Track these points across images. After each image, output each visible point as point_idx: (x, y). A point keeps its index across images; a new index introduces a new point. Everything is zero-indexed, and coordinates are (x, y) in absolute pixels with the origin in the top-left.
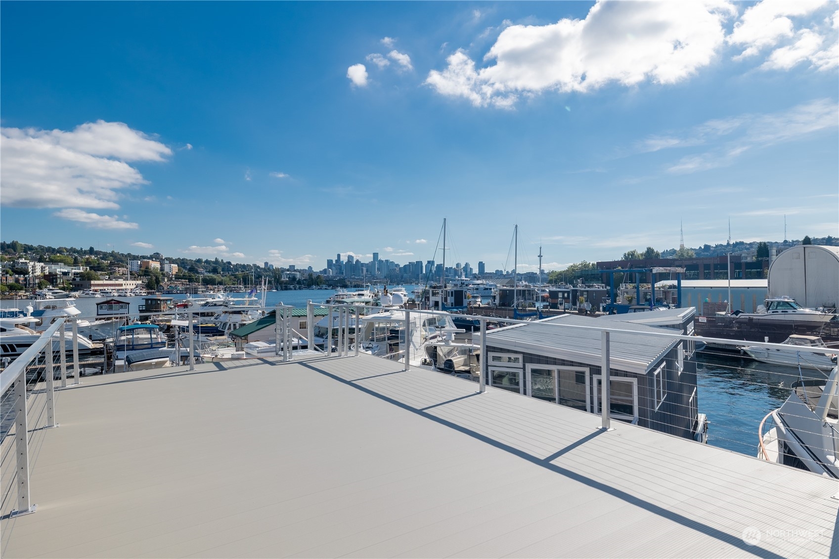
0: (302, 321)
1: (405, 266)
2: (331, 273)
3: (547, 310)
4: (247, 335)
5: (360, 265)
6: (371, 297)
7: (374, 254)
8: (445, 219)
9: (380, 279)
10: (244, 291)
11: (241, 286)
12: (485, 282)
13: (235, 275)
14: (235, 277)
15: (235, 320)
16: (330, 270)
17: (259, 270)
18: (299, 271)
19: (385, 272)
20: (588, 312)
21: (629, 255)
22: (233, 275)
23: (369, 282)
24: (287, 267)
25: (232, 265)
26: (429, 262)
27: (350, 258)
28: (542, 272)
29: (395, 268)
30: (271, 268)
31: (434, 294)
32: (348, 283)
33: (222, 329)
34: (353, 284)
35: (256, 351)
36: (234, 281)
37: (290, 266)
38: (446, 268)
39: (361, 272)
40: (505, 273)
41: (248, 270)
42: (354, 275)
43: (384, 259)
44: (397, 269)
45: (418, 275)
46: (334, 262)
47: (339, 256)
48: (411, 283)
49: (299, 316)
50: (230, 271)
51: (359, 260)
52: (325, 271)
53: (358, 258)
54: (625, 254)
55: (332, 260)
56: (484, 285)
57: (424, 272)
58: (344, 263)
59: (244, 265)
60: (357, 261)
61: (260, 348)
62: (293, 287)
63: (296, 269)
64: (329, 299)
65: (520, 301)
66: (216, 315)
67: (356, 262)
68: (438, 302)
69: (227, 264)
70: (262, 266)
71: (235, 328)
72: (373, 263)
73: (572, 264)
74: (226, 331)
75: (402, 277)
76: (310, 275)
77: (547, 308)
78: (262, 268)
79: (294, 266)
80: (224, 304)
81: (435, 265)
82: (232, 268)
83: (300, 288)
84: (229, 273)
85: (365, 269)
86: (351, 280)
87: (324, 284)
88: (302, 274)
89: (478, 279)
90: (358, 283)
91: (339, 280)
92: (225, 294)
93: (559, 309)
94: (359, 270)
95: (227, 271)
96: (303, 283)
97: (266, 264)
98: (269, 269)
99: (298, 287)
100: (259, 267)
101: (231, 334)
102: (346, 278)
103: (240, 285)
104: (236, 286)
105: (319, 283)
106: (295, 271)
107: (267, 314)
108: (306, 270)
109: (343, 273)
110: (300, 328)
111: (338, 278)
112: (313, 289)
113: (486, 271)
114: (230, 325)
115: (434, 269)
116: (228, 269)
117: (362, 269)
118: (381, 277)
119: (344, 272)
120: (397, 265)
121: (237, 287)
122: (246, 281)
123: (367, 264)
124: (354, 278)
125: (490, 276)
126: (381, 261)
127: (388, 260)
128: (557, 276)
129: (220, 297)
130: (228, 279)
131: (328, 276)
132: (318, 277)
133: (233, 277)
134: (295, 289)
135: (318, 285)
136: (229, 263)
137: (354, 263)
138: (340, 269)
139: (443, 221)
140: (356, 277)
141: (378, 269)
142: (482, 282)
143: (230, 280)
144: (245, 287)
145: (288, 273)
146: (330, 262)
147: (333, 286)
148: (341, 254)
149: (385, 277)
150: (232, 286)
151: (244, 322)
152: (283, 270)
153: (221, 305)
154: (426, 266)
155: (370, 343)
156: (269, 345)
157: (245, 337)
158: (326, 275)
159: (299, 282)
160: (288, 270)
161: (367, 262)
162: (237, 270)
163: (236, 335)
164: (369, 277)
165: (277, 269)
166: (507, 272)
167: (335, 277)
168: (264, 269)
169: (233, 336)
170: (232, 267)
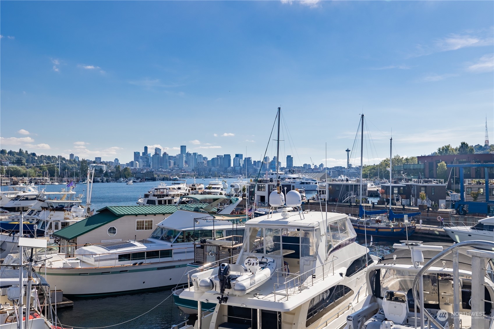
0: (139, 220)
1: (213, 159)
2: (138, 165)
3: (384, 206)
4: (76, 237)
5: (167, 158)
6: (188, 190)
7: (182, 147)
8: (279, 108)
9: (188, 172)
10: (50, 183)
11: (47, 178)
12: (301, 176)
13: (40, 167)
14: (40, 169)
15: (57, 219)
16: (137, 162)
17: (64, 162)
18: (106, 164)
19: (193, 165)
20: (430, 209)
21: (443, 149)
22: (38, 167)
23: (176, 175)
24: (93, 160)
25: (36, 156)
26: (237, 156)
27: (157, 150)
28: (349, 166)
29: (203, 161)
30: (77, 160)
31: (259, 188)
32: (155, 176)
33: (41, 228)
34: (161, 176)
35: (93, 260)
36: (39, 173)
37: (96, 158)
38: (254, 162)
39: (168, 164)
40: (312, 167)
41: (53, 162)
42: (161, 168)
43: (191, 152)
44: (205, 162)
45: (226, 169)
46: (141, 155)
47: (146, 148)
48: (219, 176)
49: (136, 215)
50: (35, 162)
51: (167, 153)
52: (132, 163)
53: (165, 151)
54: (440, 149)
55: (139, 153)
56: (300, 179)
57: (232, 165)
58: (151, 156)
59: (49, 157)
60: (165, 154)
61: (97, 256)
62: (101, 179)
63: (102, 161)
64: (148, 193)
65: (352, 196)
66: (30, 210)
67: (163, 155)
68: (264, 197)
69: (31, 156)
70: (68, 158)
71: (56, 227)
72: (180, 156)
73: (385, 159)
74: (46, 230)
75: (210, 170)
76: (117, 168)
77: (384, 204)
78: (67, 160)
79: (100, 158)
80: (39, 199)
81: (244, 159)
82: (37, 160)
83: (107, 181)
84: (33, 165)
85: (172, 162)
86: (158, 173)
87: (133, 176)
88: (109, 167)
89: (292, 173)
90: (166, 176)
91: (147, 172)
92: (36, 187)
93: (395, 205)
94: (166, 162)
95: (31, 162)
96: (111, 176)
97: (72, 155)
98: (74, 161)
99: (105, 179)
100: (64, 159)
101: (54, 236)
102: (153, 171)
103: (46, 176)
104: (41, 178)
105: (127, 176)
106: (101, 163)
107: (97, 211)
108: (112, 162)
109: (150, 166)
110: (137, 229)
111: (145, 171)
112: (121, 182)
113: (294, 165)
114: (51, 223)
115: (242, 163)
116: (32, 160)
117: (170, 161)
118: (189, 170)
119: (151, 164)
120: (205, 158)
121: (43, 179)
122: (52, 173)
123: (175, 157)
124: (162, 171)
125: (299, 170)
126: (188, 154)
127: (196, 153)
128: (370, 170)
129: (32, 190)
130: (33, 171)
131: (135, 169)
132: (126, 169)
133: (38, 169)
134: (102, 182)
135: (126, 177)
136: (34, 154)
137: (162, 156)
138: (148, 162)
139: (277, 110)
140: (164, 170)
141: (186, 162)
142: (298, 176)
143: (35, 171)
144: (51, 179)
145: (94, 165)
146: (136, 155)
147: (141, 179)
148: (148, 146)
149: (193, 170)
150: (38, 178)
151: (68, 221)
152: (90, 162)
153: (35, 199)
154: (234, 159)
155: (263, 257)
156: (107, 251)
157: (73, 240)
158: (133, 168)
159: (106, 174)
160: (94, 162)
161: (174, 155)
162: (42, 162)
163: (61, 237)
164: (177, 171)
165: (84, 161)
166: (315, 166)
167: (142, 170)
168: (70, 161)
169: (58, 238)
170: (36, 158)
